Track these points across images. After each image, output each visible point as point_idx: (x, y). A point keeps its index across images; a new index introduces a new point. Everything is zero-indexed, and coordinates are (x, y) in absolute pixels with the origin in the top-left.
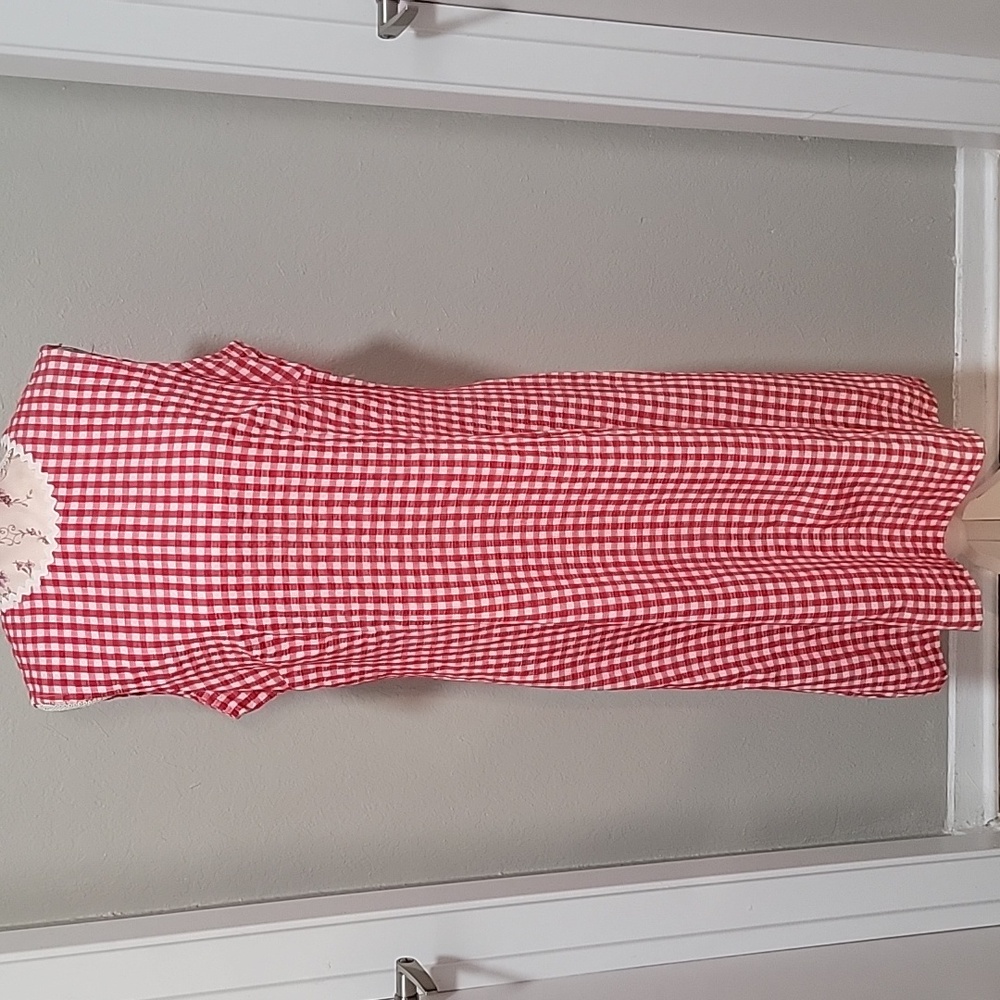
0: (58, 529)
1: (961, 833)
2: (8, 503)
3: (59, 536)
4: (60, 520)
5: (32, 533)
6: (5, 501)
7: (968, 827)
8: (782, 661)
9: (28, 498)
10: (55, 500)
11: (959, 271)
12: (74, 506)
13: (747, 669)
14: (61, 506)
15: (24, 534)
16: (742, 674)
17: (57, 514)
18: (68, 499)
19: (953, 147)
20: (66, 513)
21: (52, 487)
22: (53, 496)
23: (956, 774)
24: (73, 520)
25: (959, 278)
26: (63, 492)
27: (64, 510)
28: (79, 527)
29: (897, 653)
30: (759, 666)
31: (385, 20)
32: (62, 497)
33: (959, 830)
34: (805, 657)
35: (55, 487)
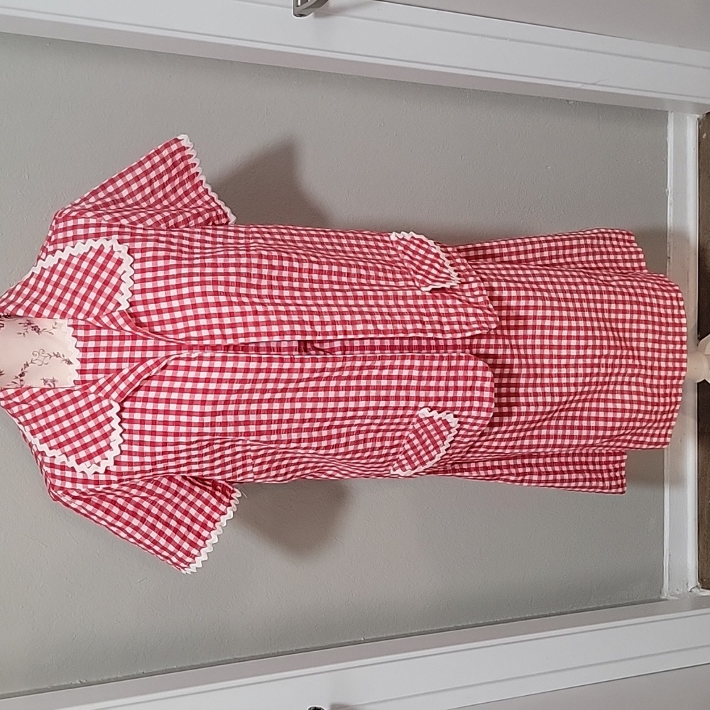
0: (79, 363)
1: (674, 598)
2: (38, 332)
3: (80, 368)
4: (80, 355)
5: (57, 356)
6: (35, 330)
7: (678, 593)
8: (528, 470)
9: (54, 328)
10: (75, 339)
11: (670, 199)
12: (91, 344)
13: (506, 471)
14: (81, 344)
15: (51, 356)
16: (502, 475)
17: (78, 351)
18: (86, 339)
19: (667, 112)
20: (85, 350)
21: (72, 329)
22: (73, 336)
23: (670, 555)
24: (91, 355)
25: (671, 204)
26: (81, 333)
27: (83, 348)
28: (96, 360)
29: (600, 476)
30: (513, 471)
31: (299, 4)
32: (81, 337)
33: (672, 596)
34: (542, 469)
35: (75, 329)
